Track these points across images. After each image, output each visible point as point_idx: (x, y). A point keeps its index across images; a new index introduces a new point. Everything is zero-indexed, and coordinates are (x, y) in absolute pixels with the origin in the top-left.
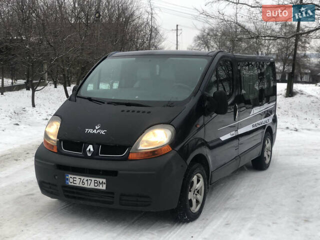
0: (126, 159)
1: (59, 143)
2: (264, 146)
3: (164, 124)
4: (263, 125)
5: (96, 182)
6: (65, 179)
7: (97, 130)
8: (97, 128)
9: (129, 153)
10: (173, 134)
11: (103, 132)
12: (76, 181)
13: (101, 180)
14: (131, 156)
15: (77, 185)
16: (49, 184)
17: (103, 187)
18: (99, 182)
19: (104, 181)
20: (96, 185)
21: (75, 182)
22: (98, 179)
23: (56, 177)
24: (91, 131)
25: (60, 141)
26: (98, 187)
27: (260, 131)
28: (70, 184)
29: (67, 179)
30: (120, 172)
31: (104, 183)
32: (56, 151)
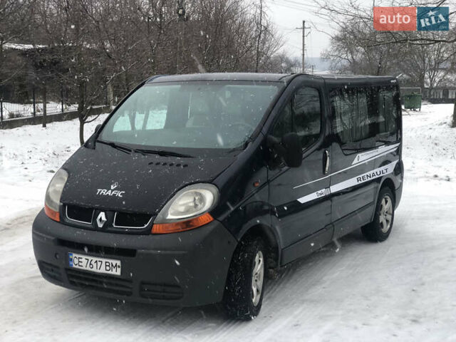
0: (148, 232)
1: (62, 208)
2: (379, 207)
3: (203, 182)
4: (377, 176)
5: (107, 264)
6: (68, 260)
7: (113, 191)
8: (112, 187)
9: (152, 224)
10: (216, 197)
11: (119, 194)
12: (82, 262)
13: (114, 262)
14: (156, 229)
15: (84, 268)
16: (51, 265)
17: (117, 272)
18: (112, 265)
19: (119, 263)
20: (108, 268)
21: (80, 264)
22: (110, 261)
23: (57, 256)
24: (104, 192)
25: (64, 205)
26: (110, 272)
27: (372, 187)
28: (74, 266)
29: (71, 260)
30: (139, 251)
31: (119, 267)
32: (58, 220)
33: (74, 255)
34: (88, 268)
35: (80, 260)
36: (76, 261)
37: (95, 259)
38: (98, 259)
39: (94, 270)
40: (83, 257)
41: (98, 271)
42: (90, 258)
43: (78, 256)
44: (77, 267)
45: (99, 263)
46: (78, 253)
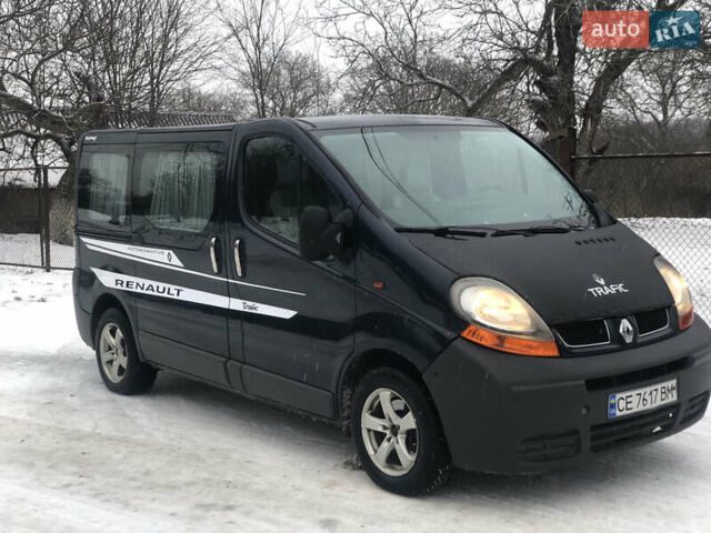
9: (676, 318)
12: (632, 401)
13: (670, 383)
15: (634, 410)
16: (543, 438)
17: (674, 397)
18: (668, 390)
19: (675, 382)
21: (629, 405)
22: (666, 384)
23: (584, 411)
29: (613, 405)
31: (674, 389)
32: (557, 355)
33: (618, 396)
34: (641, 408)
35: (629, 400)
36: (622, 404)
37: (648, 389)
38: (653, 388)
39: (649, 406)
40: (633, 393)
41: (654, 406)
42: (641, 391)
43: (624, 395)
44: (625, 412)
45: (654, 393)
46: (623, 391)
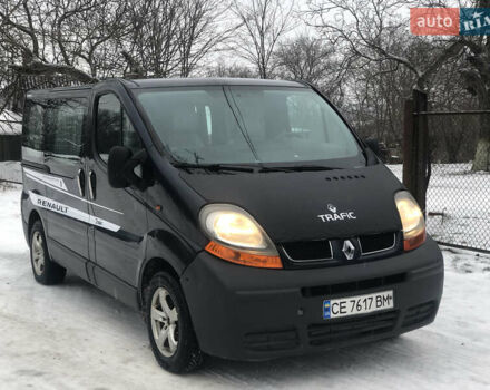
0: (400, 251)
5: (379, 298)
7: (338, 214)
11: (350, 215)
12: (346, 307)
14: (406, 246)
15: (349, 313)
16: (266, 333)
17: (389, 305)
18: (384, 298)
19: (390, 293)
20: (379, 303)
21: (343, 310)
22: (381, 294)
23: (300, 313)
26: (382, 308)
28: (332, 316)
29: (327, 309)
31: (391, 298)
32: (279, 266)
33: (332, 302)
34: (355, 312)
35: (343, 305)
36: (336, 309)
37: (363, 298)
38: (367, 297)
39: (363, 311)
40: (348, 300)
41: (368, 311)
42: (356, 299)
43: (338, 301)
44: (339, 315)
45: (369, 301)
46: (339, 298)
